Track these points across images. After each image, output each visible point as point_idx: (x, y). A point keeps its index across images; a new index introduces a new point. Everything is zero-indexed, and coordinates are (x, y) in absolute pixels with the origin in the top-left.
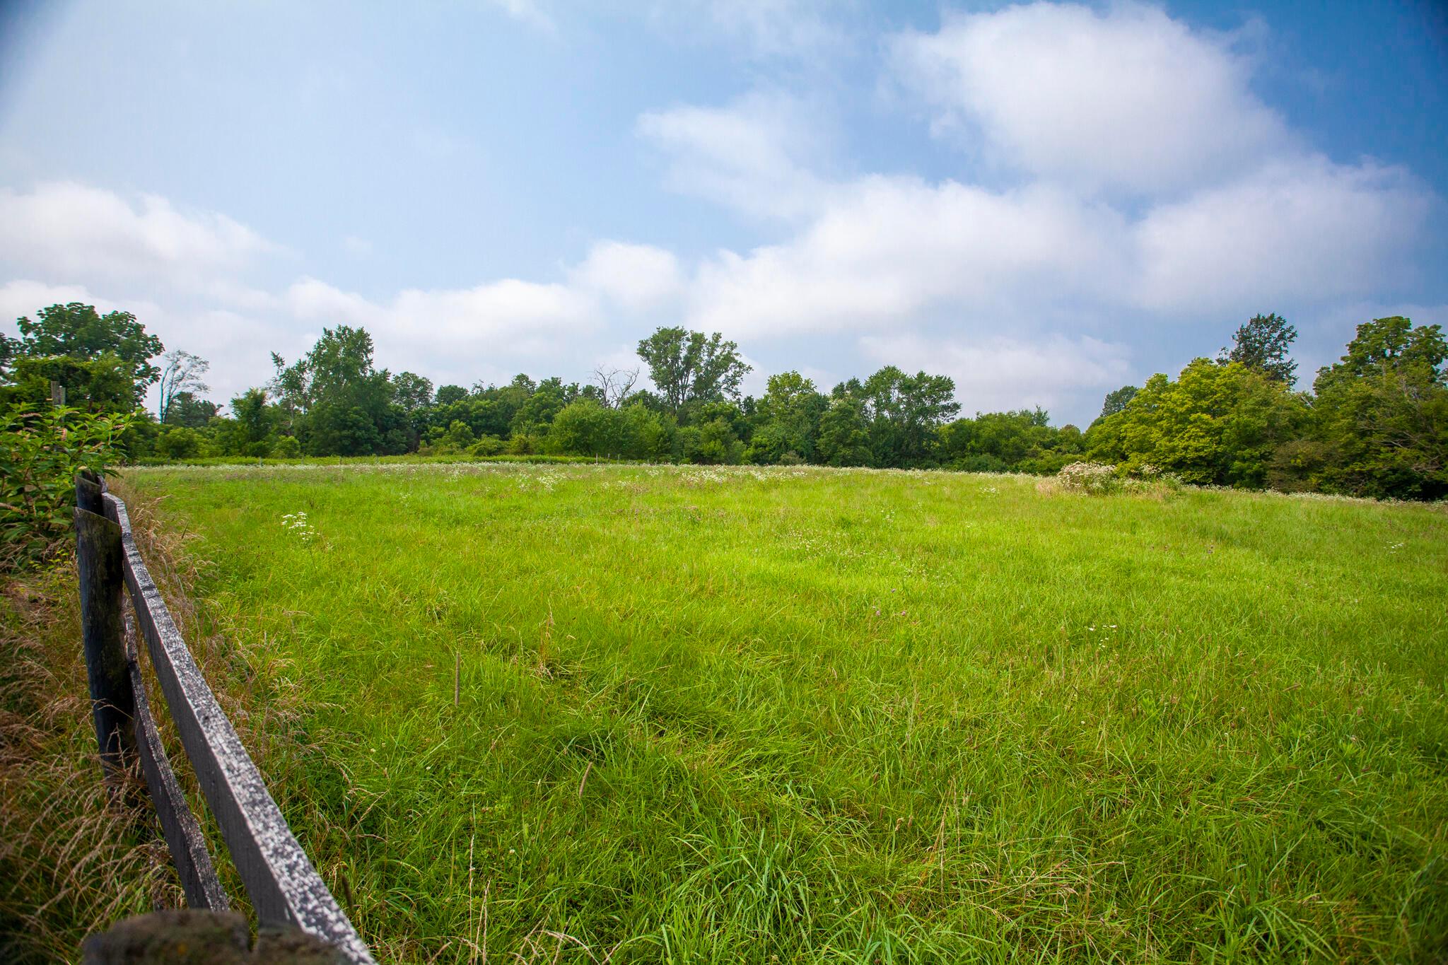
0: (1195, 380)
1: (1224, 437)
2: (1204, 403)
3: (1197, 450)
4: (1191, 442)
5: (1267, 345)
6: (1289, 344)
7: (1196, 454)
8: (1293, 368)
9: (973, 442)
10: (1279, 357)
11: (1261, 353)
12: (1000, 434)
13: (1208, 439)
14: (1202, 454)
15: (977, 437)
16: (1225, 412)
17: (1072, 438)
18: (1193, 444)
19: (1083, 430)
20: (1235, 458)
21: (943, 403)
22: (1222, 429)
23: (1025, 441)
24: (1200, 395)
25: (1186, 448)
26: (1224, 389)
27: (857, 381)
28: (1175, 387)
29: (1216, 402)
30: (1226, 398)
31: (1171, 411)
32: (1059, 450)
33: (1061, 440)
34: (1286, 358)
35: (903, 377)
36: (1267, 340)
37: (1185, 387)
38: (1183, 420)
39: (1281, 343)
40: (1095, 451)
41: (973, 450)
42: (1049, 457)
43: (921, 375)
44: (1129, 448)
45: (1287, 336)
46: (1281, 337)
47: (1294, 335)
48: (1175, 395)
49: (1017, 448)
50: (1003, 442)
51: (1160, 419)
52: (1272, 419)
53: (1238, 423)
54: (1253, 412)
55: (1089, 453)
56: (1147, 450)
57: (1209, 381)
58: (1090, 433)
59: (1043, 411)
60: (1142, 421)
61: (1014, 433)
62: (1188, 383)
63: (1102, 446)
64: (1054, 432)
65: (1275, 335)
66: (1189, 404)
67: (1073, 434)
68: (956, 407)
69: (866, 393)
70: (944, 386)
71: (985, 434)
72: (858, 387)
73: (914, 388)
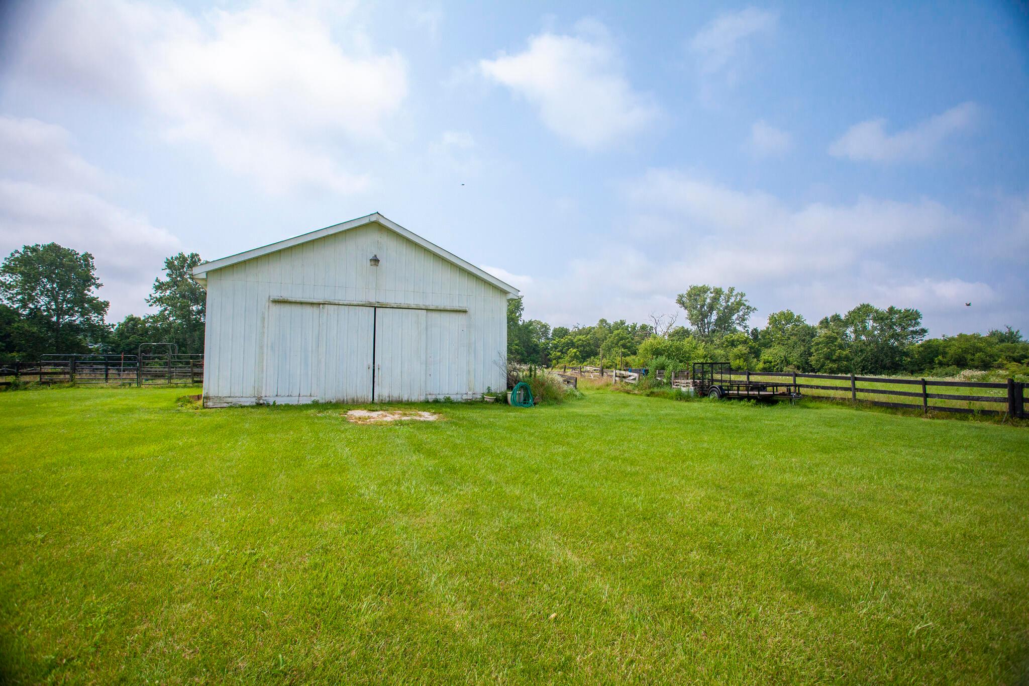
9: (940, 357)
12: (966, 351)
15: (944, 354)
21: (911, 329)
27: (839, 316)
35: (877, 311)
41: (941, 364)
43: (891, 309)
50: (969, 357)
59: (1014, 330)
61: (980, 350)
68: (924, 331)
69: (846, 323)
70: (912, 316)
71: (951, 351)
72: (840, 320)
73: (886, 319)
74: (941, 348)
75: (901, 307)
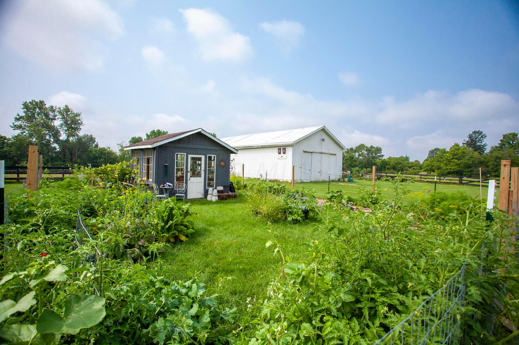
0: (453, 151)
1: (460, 166)
2: (456, 157)
3: (453, 169)
4: (452, 167)
5: (477, 139)
6: (484, 139)
7: (453, 170)
8: (486, 146)
9: (388, 166)
10: (481, 142)
11: (476, 141)
12: (396, 164)
13: (456, 166)
14: (455, 170)
15: (389, 164)
16: (461, 159)
17: (418, 165)
18: (453, 168)
19: (421, 162)
20: (464, 171)
21: (378, 155)
22: (460, 164)
23: (404, 166)
24: (454, 155)
25: (450, 169)
26: (461, 153)
27: (353, 148)
28: (448, 152)
29: (459, 157)
30: (462, 156)
31: (447, 159)
32: (414, 169)
33: (414, 165)
34: (483, 143)
35: (366, 147)
36: (477, 138)
37: (451, 153)
38: (449, 161)
39: (482, 138)
40: (425, 169)
41: (388, 169)
42: (411, 171)
43: (372, 146)
44: (435, 168)
45: (484, 136)
46: (482, 137)
47: (486, 136)
48: (448, 155)
49: (401, 168)
50: (397, 166)
51: (444, 161)
52: (473, 162)
53: (464, 162)
54: (468, 160)
55: (423, 170)
56: (440, 169)
57: (457, 151)
58: (423, 163)
59: (408, 156)
60: (438, 161)
61: (400, 163)
62: (451, 151)
63: (427, 168)
64: (412, 163)
65: (480, 136)
66: (451, 157)
67: (418, 164)
68: (383, 156)
69: (355, 151)
70: (379, 150)
71: (392, 163)
72: (353, 150)
73: (370, 150)
74: (388, 163)
75: (375, 146)
